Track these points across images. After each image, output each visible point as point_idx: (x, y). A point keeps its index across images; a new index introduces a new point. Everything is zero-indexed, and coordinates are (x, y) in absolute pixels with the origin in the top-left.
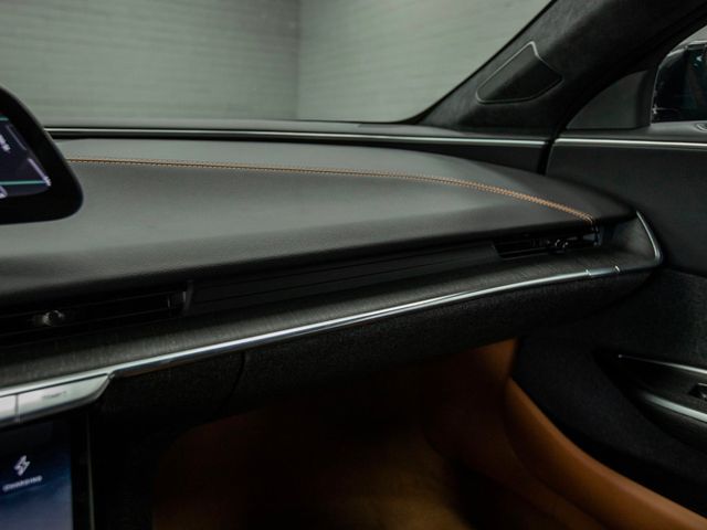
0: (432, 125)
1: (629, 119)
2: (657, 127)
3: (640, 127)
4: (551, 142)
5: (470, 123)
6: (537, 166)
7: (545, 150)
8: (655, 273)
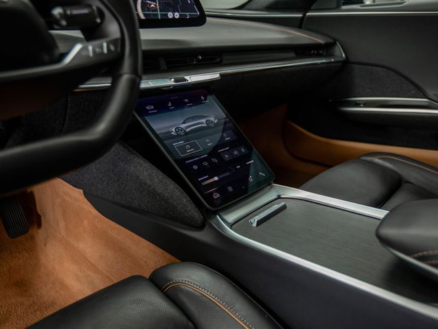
2: (344, 7)
3: (338, 7)
4: (305, 15)
5: (269, 8)
6: (299, 24)
7: (302, 19)
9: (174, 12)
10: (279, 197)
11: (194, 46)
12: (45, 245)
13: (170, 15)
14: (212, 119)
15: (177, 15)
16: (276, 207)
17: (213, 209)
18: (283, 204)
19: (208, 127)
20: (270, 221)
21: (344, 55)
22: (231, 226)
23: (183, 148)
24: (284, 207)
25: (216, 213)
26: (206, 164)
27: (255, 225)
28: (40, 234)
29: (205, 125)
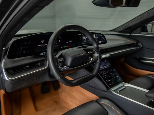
0: (114, 31)
1: (139, 32)
2: (142, 33)
3: (140, 33)
4: (130, 34)
5: (120, 32)
6: (128, 37)
8: (142, 48)
9: (100, 41)
10: (124, 86)
11: (104, 48)
12: (62, 93)
13: (99, 42)
14: (108, 66)
15: (101, 42)
16: (123, 88)
17: (109, 87)
18: (125, 87)
19: (107, 68)
20: (122, 91)
21: (142, 46)
22: (114, 91)
23: (102, 73)
24: (125, 88)
25: (110, 88)
26: (107, 77)
27: (119, 91)
28: (60, 90)
29: (106, 67)
